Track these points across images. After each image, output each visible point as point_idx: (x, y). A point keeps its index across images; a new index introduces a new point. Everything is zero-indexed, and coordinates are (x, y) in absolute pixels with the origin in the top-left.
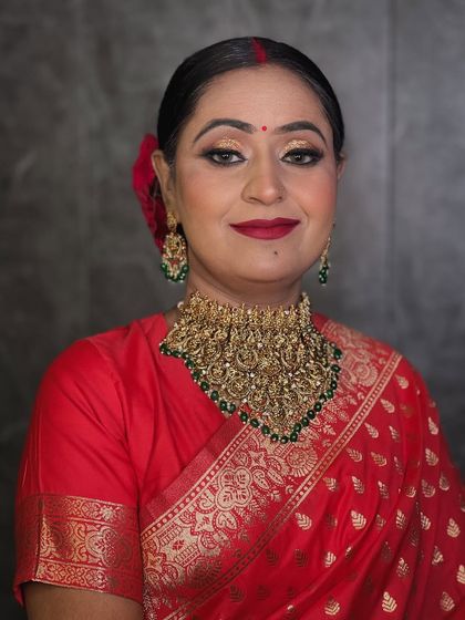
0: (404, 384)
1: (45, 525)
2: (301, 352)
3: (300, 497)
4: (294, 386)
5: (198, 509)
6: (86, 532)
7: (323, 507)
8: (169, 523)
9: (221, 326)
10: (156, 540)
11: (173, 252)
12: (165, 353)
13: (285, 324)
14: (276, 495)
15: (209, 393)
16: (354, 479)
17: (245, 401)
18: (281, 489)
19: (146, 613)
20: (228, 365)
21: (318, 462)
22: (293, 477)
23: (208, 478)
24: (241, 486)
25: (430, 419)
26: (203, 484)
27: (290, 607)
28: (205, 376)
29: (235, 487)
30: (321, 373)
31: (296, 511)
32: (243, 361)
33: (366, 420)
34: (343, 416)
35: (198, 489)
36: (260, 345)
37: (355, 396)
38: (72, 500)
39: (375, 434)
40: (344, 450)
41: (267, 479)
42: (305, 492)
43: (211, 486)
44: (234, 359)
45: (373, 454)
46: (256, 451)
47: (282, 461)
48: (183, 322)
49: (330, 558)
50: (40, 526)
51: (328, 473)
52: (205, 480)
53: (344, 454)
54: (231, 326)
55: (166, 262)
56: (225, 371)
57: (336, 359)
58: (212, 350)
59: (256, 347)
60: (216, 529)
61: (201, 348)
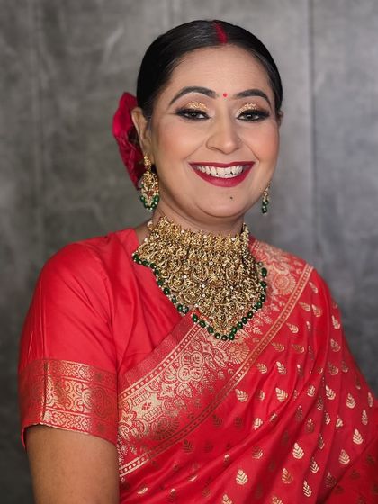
0: (315, 290)
1: (50, 383)
2: (240, 271)
3: (239, 378)
4: (234, 297)
5: (163, 380)
6: (82, 389)
8: (141, 389)
9: (182, 245)
10: (129, 401)
11: (149, 187)
12: (138, 262)
13: (231, 248)
14: (221, 374)
15: (170, 297)
16: (279, 364)
17: (197, 306)
18: (225, 371)
20: (185, 277)
21: (250, 352)
22: (232, 363)
23: (172, 357)
24: (196, 365)
25: (333, 318)
26: (168, 361)
28: (167, 283)
29: (192, 366)
30: (255, 289)
31: (236, 387)
32: (197, 274)
33: (287, 321)
34: (268, 320)
35: (164, 365)
36: (211, 263)
37: (277, 304)
38: (71, 365)
39: (295, 330)
40: (270, 344)
41: (214, 362)
42: (242, 374)
43: (174, 363)
44: (190, 272)
45: (293, 345)
46: (205, 342)
48: (152, 238)
49: (258, 423)
50: (46, 383)
51: (259, 360)
52: (169, 358)
53: (270, 346)
54: (190, 247)
55: (145, 195)
56: (182, 281)
57: (264, 277)
58: (174, 264)
59: (208, 264)
60: (177, 396)
61: (165, 262)
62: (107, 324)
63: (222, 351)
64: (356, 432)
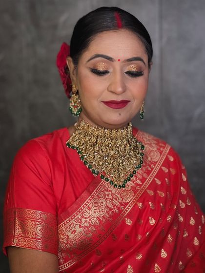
0: (172, 159)
1: (17, 222)
2: (128, 148)
3: (127, 211)
4: (124, 163)
5: (82, 217)
6: (35, 225)
7: (137, 216)
8: (70, 223)
9: (93, 136)
11: (75, 103)
12: (69, 147)
13: (121, 136)
14: (116, 210)
15: (87, 166)
16: (150, 203)
17: (103, 170)
18: (119, 208)
19: (59, 259)
20: (96, 154)
21: (134, 196)
22: (124, 202)
23: (87, 203)
24: (101, 207)
25: (183, 174)
26: (85, 206)
27: (121, 257)
28: (86, 158)
29: (99, 207)
30: (136, 157)
31: (125, 217)
32: (102, 152)
33: (155, 177)
34: (145, 175)
35: (83, 208)
36: (110, 145)
37: (150, 166)
38: (29, 211)
39: (159, 183)
40: (145, 191)
41: (113, 203)
42: (129, 209)
43: (88, 207)
44: (99, 151)
45: (158, 191)
46: (108, 191)
48: (77, 133)
49: (140, 237)
50: (15, 222)
51: (139, 201)
52: (86, 204)
53: (145, 192)
54: (98, 137)
55: (72, 107)
56: (95, 156)
57: (142, 150)
58: (89, 147)
59: (108, 146)
60: (90, 226)
61: (85, 145)
62: (50, 186)
63: (118, 195)
64: (196, 238)
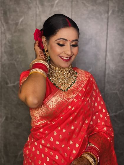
2: (69, 75)
4: (67, 81)
5: (49, 105)
7: (73, 104)
18: (66, 101)
21: (73, 95)
22: (68, 98)
24: (58, 100)
28: (51, 79)
33: (83, 87)
34: (78, 87)
36: (61, 74)
37: (81, 83)
39: (84, 90)
41: (64, 99)
44: (56, 76)
47: (66, 96)
51: (75, 98)
52: (51, 100)
53: (78, 94)
56: (54, 78)
57: (76, 75)
60: (52, 108)
